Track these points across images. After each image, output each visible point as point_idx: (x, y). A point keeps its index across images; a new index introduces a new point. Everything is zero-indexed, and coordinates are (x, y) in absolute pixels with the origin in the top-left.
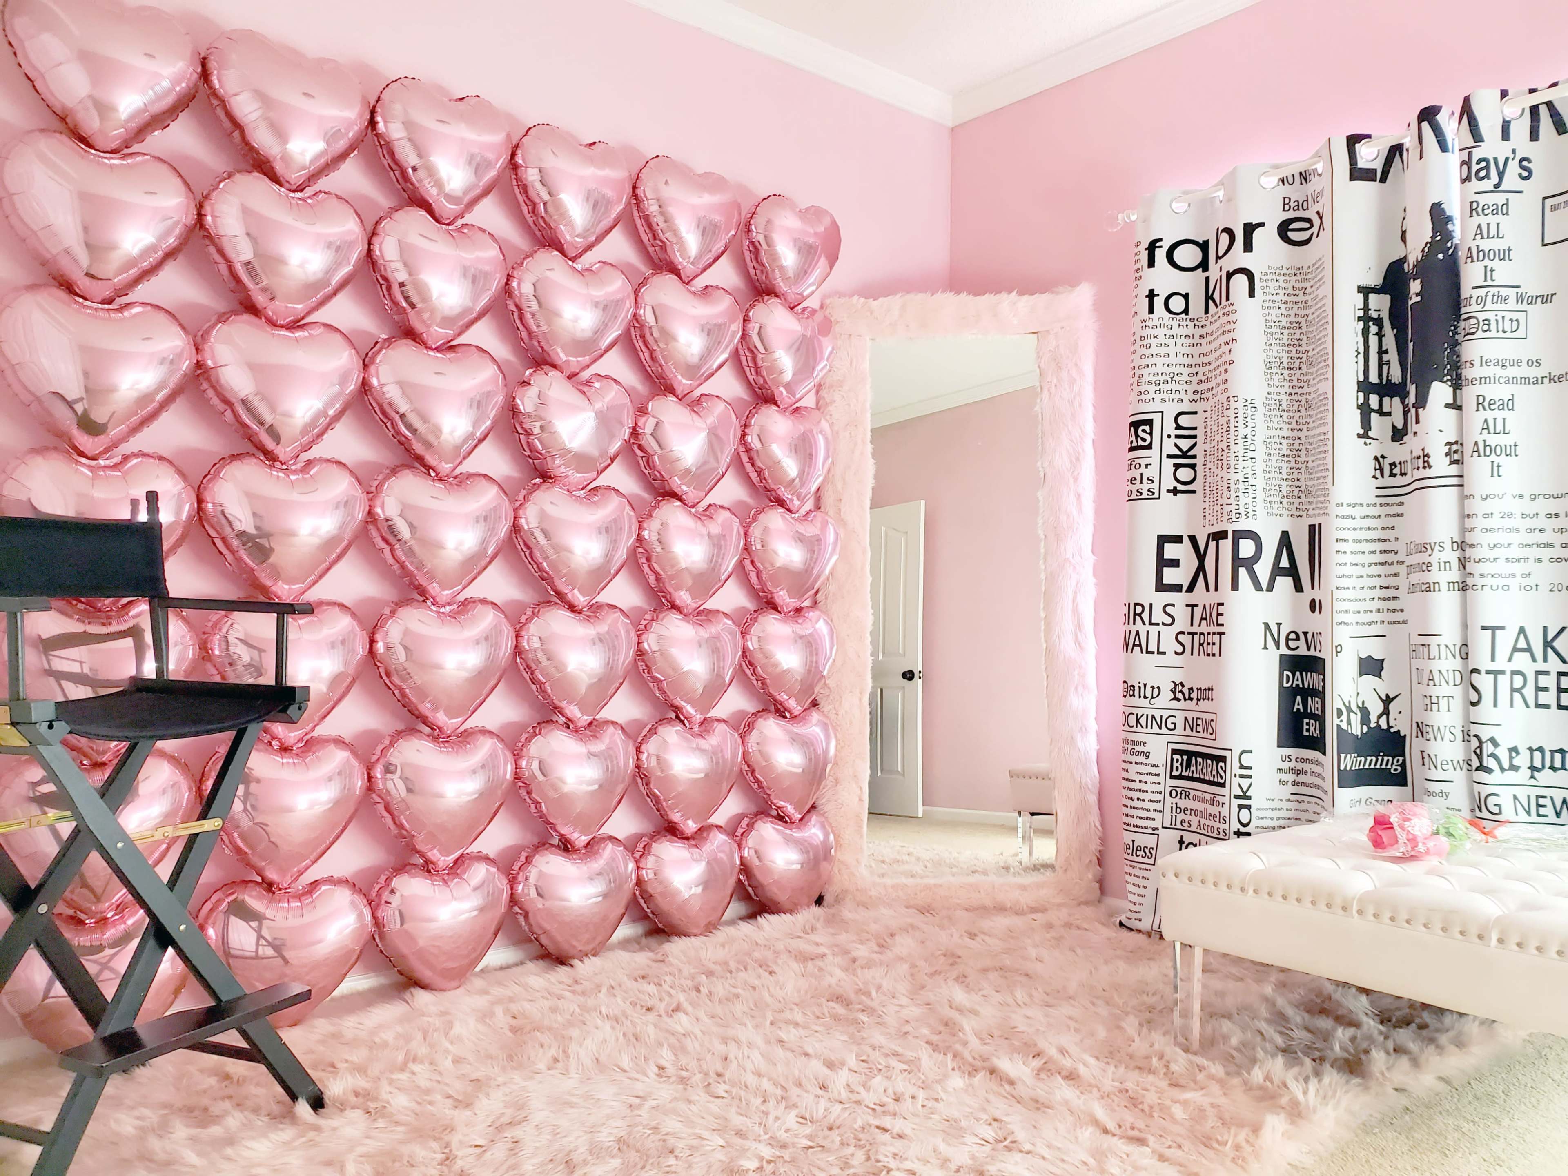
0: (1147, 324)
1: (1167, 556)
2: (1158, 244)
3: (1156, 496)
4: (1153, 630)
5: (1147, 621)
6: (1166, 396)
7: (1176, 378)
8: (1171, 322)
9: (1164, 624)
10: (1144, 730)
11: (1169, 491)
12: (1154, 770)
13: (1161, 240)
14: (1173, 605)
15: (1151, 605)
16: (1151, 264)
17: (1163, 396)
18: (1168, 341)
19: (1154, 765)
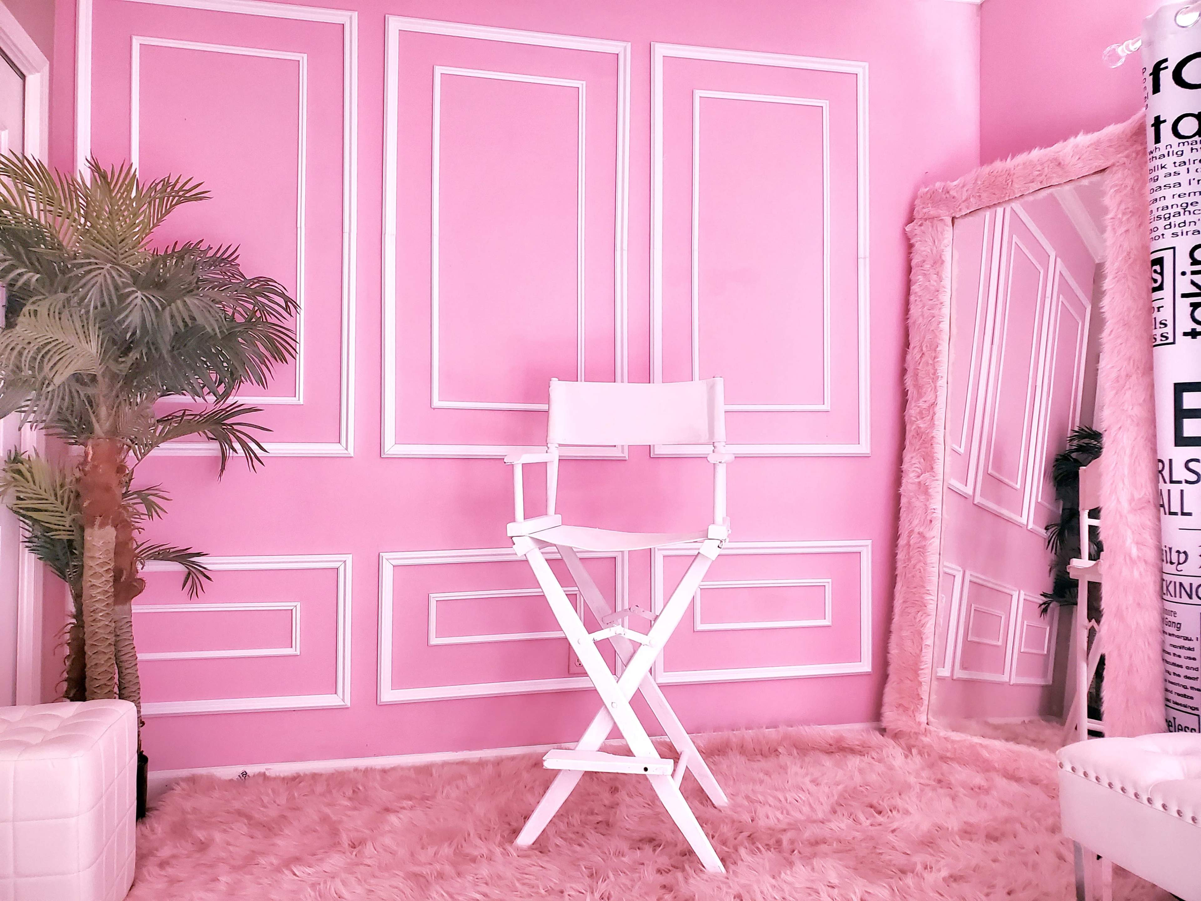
0: (1154, 155)
1: (1186, 406)
2: (1163, 66)
3: (1171, 340)
4: (1175, 489)
5: (1167, 480)
6: (1178, 230)
7: (1190, 208)
8: (1181, 147)
9: (1187, 482)
10: (1173, 599)
11: (1185, 334)
12: (1187, 644)
13: (1166, 60)
14: (1197, 460)
15: (1171, 461)
16: (1156, 89)
17: (1173, 230)
18: (1178, 169)
19: (1186, 639)
